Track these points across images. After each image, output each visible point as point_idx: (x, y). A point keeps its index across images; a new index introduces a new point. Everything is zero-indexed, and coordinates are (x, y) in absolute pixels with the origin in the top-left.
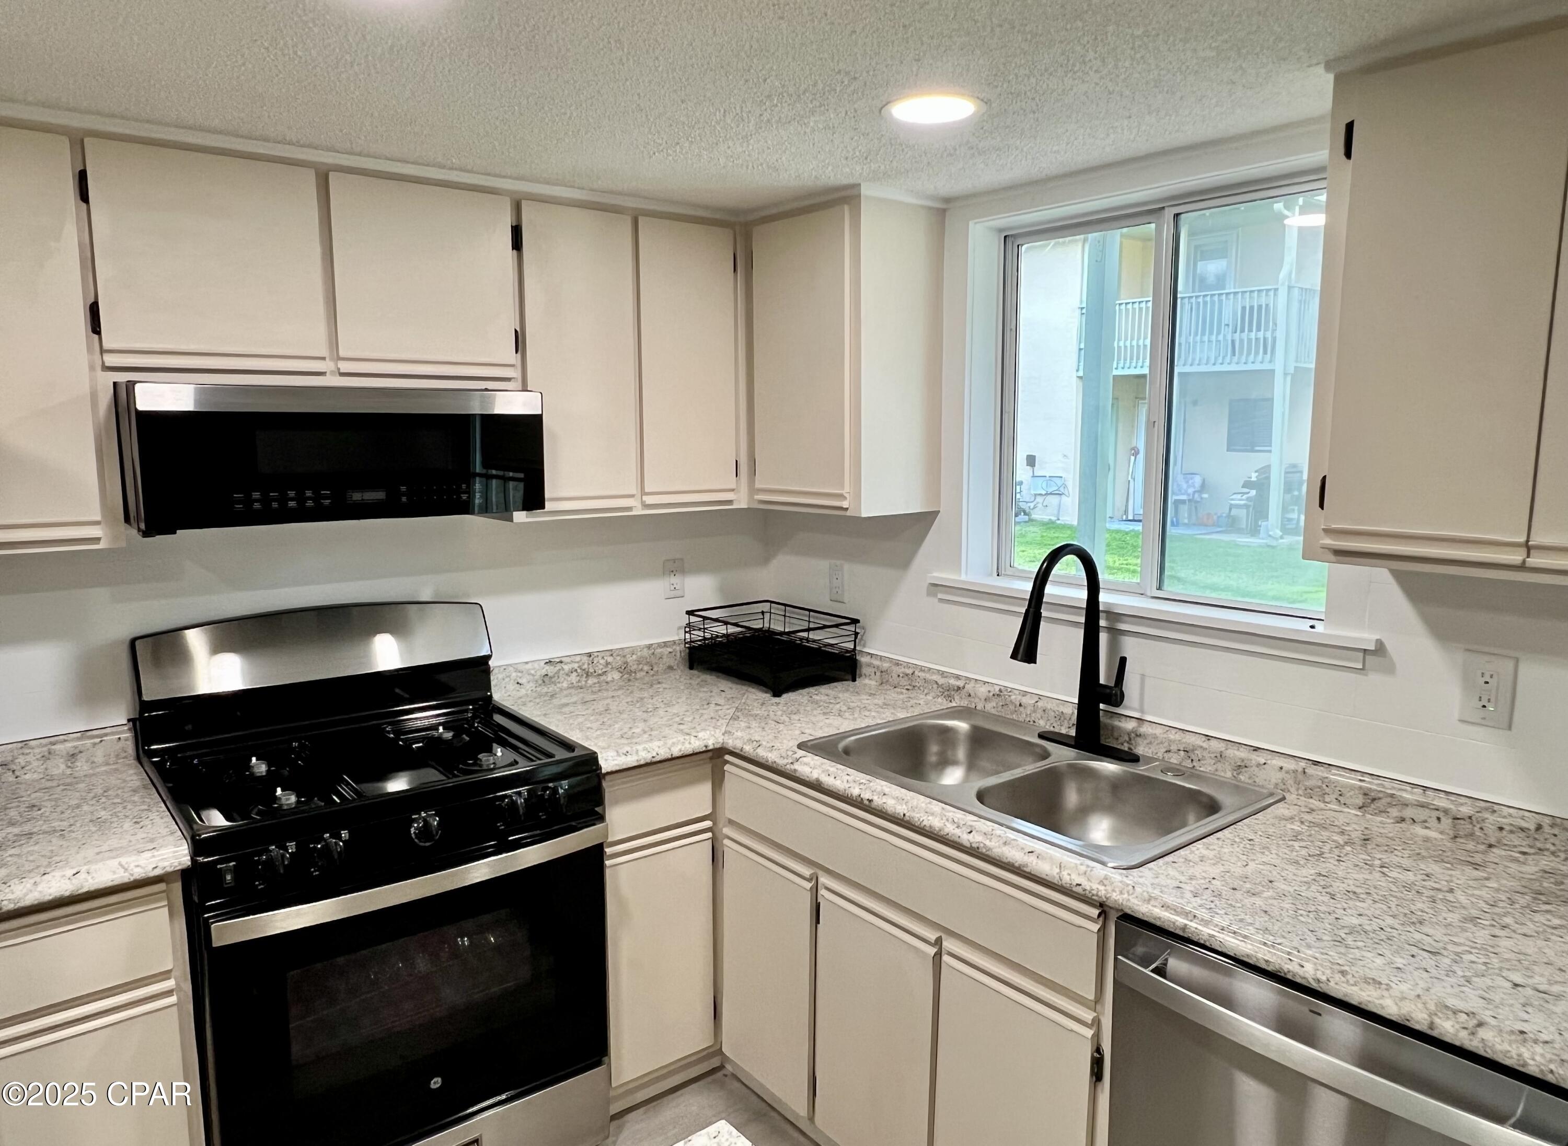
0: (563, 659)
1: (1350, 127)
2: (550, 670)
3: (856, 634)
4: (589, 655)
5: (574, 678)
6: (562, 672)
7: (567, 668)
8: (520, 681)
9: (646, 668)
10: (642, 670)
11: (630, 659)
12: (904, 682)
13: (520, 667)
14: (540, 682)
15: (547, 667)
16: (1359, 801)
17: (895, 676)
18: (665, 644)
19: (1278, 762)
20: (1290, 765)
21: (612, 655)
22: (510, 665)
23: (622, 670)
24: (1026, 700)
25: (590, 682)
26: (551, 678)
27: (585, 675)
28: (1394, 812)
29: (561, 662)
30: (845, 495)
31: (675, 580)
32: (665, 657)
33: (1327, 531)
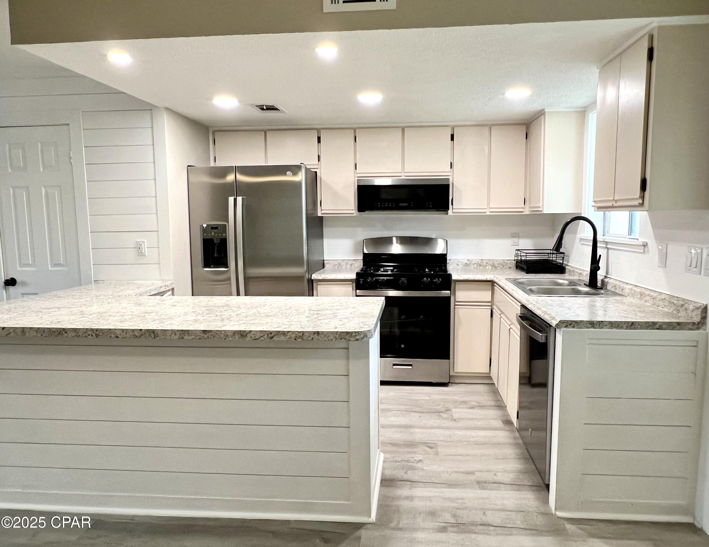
0: (473, 260)
2: (468, 262)
3: (563, 258)
4: (482, 260)
5: (475, 265)
6: (471, 264)
7: (473, 262)
8: (458, 264)
9: (501, 266)
10: (499, 267)
11: (495, 263)
13: (459, 260)
14: (464, 265)
18: (509, 260)
19: (629, 286)
21: (489, 261)
22: (456, 259)
23: (492, 266)
25: (481, 268)
27: (479, 265)
30: (541, 206)
31: (516, 240)
32: (508, 264)
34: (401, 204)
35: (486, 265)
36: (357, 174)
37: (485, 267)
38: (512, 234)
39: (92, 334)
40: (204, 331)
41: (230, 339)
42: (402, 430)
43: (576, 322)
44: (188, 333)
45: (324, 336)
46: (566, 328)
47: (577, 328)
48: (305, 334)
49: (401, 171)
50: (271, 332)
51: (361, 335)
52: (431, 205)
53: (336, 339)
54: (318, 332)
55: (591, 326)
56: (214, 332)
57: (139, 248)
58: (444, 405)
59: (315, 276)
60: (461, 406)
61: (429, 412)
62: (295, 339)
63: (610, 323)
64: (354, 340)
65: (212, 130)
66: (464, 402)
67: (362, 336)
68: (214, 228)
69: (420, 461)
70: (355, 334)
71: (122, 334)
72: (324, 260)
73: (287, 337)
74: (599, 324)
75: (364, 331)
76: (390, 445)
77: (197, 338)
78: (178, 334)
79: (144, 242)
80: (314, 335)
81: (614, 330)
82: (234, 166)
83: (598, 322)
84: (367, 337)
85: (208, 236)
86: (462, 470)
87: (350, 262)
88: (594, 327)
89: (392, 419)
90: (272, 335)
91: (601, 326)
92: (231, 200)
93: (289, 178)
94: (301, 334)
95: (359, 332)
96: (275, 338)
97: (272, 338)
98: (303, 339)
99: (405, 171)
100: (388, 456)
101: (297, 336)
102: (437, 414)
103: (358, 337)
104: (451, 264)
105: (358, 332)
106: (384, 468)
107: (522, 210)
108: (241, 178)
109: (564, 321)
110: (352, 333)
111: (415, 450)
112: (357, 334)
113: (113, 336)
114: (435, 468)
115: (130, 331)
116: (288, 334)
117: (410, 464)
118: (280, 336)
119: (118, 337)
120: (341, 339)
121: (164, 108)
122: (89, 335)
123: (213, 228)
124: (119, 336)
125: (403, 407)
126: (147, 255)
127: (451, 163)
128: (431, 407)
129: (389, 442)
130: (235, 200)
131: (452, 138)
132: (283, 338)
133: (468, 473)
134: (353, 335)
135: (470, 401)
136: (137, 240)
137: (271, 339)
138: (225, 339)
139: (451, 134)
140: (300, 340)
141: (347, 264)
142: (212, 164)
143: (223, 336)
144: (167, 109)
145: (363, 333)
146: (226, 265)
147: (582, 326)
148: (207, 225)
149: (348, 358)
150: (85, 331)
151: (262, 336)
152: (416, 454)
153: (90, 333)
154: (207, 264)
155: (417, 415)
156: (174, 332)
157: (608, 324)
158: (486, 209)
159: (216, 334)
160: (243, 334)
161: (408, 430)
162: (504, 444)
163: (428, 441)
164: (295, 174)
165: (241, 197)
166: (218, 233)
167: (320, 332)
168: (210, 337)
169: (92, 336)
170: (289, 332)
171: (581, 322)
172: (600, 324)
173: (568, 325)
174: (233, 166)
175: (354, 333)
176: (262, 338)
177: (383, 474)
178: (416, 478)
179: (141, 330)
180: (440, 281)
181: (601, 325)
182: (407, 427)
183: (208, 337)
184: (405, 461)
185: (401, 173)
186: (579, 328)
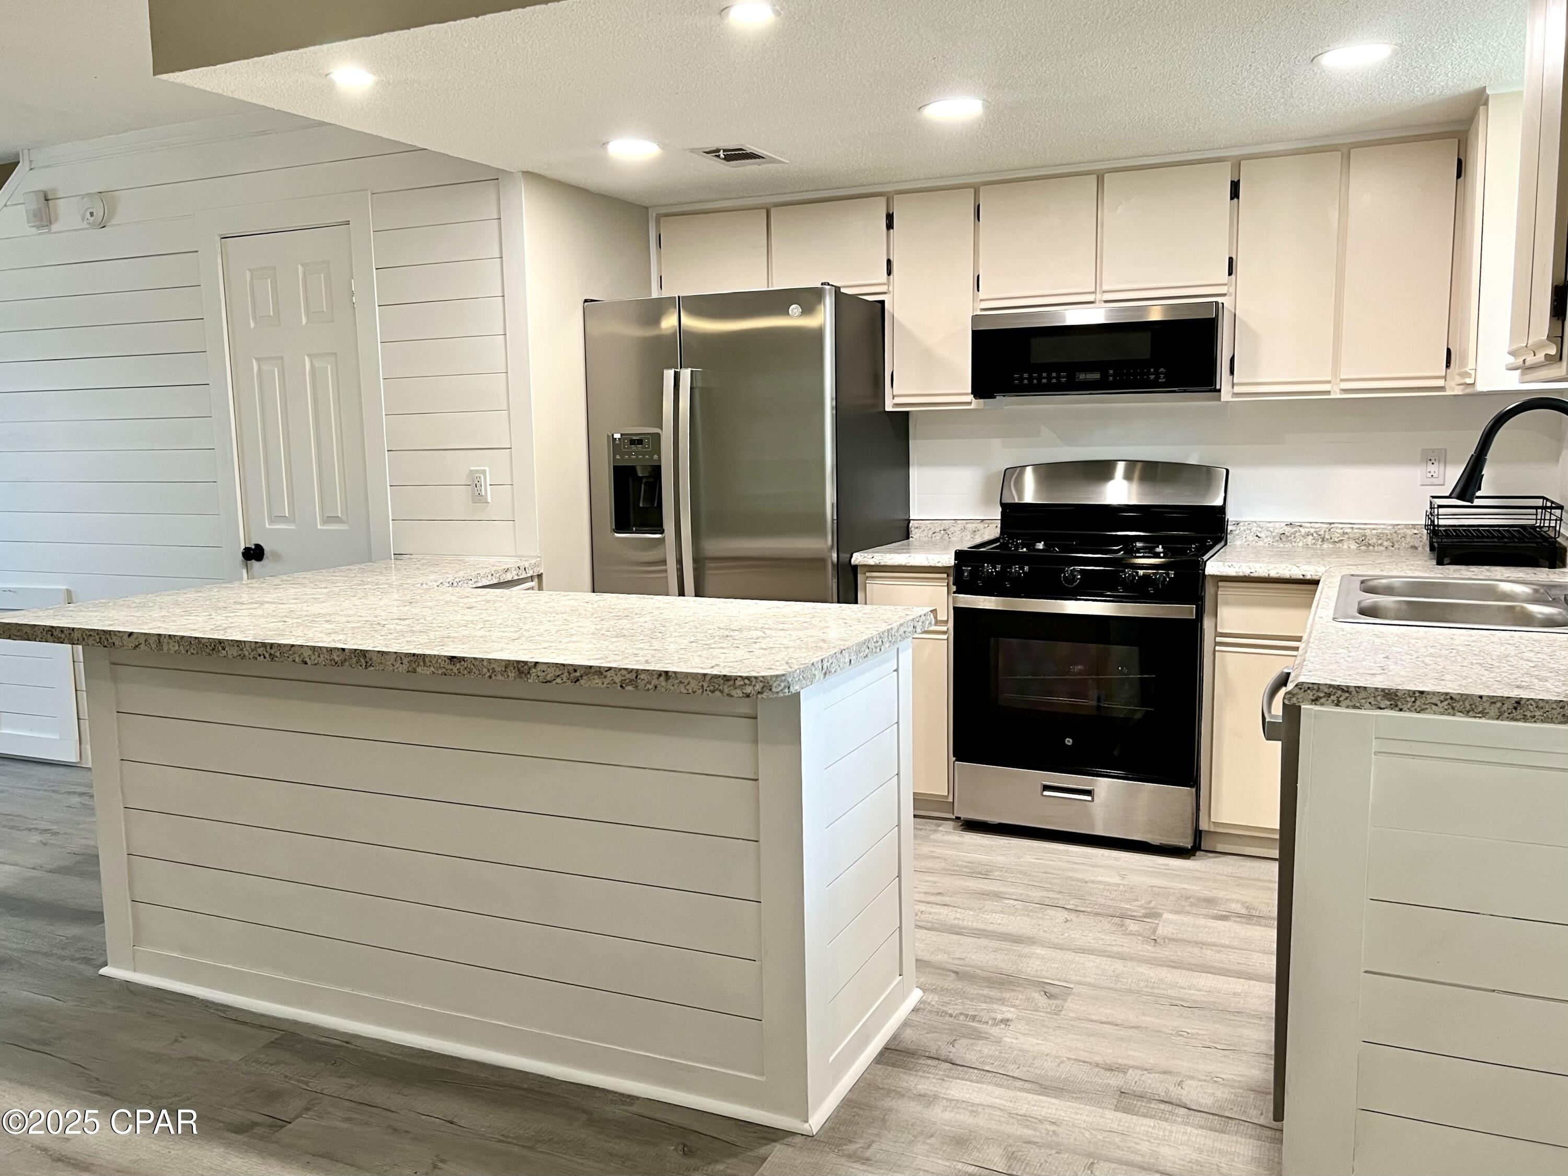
0: (1303, 524)
2: (1288, 530)
4: (1330, 523)
5: (1309, 540)
6: (1298, 534)
7: (1303, 530)
8: (1259, 534)
9: (1387, 543)
10: (1381, 545)
11: (1368, 533)
13: (1261, 524)
14: (1277, 538)
15: (1286, 527)
21: (1352, 527)
22: (1255, 522)
23: (1359, 541)
25: (1325, 546)
26: (1288, 536)
27: (1320, 540)
29: (1301, 526)
31: (1431, 468)
32: (1407, 536)
34: (1082, 376)
35: (1341, 538)
36: (982, 302)
37: (1338, 545)
38: (1424, 451)
39: (265, 653)
40: (452, 659)
41: (500, 677)
42: (1006, 945)
43: (1345, 690)
44: (424, 662)
45: (678, 681)
46: (1315, 704)
47: (1348, 707)
48: (642, 676)
49: (1093, 290)
50: (575, 668)
51: (755, 686)
52: (1162, 376)
53: (703, 692)
54: (667, 672)
55: (1389, 703)
56: (469, 661)
57: (474, 484)
58: (1150, 902)
59: (858, 558)
60: (1194, 910)
61: (1097, 914)
62: (621, 686)
63: (1446, 700)
64: (741, 695)
65: (654, 215)
66: (1210, 901)
67: (758, 687)
68: (636, 441)
69: (1006, 1021)
70: (742, 683)
71: (313, 658)
72: (909, 521)
73: (606, 681)
74: (1413, 699)
75: (763, 677)
76: (953, 975)
77: (440, 672)
78: (405, 661)
79: (484, 472)
80: (658, 678)
81: (1460, 719)
82: (677, 296)
83: (1411, 694)
84: (771, 690)
85: (626, 461)
86: (1098, 1059)
87: (971, 526)
88: (1396, 706)
89: (996, 918)
90: (578, 674)
91: (1419, 706)
92: (669, 374)
93: (794, 319)
94: (633, 676)
95: (751, 677)
96: (582, 682)
97: (578, 680)
98: (636, 687)
99: (1105, 288)
100: (933, 998)
101: (625, 680)
102: (1116, 920)
103: (748, 690)
104: (1238, 535)
105: (748, 678)
106: (906, 1024)
107: (1440, 383)
108: (691, 323)
109: (1311, 686)
110: (735, 678)
111: (1007, 995)
112: (747, 681)
113: (297, 660)
114: (1031, 1043)
115: (325, 651)
116: (608, 674)
117: (974, 1024)
118: (592, 678)
119: (306, 663)
120: (713, 692)
121: (520, 174)
122: (260, 655)
123: (632, 442)
124: (307, 660)
125: (1037, 894)
126: (489, 500)
127: (1231, 259)
128: (1109, 903)
129: (954, 968)
130: (677, 377)
131: (1235, 192)
132: (597, 680)
133: (1110, 1069)
134: (739, 683)
135: (1228, 900)
136: (472, 468)
137: (575, 682)
138: (490, 677)
139: (1232, 182)
140: (629, 688)
141: (964, 529)
142: (655, 295)
143: (485, 670)
144: (528, 174)
145: (761, 681)
146: (658, 527)
147: (1363, 701)
148: (622, 435)
149: (756, 741)
150: (253, 646)
151: (558, 676)
152: (1003, 1004)
153: (260, 651)
154: (622, 524)
155: (1061, 915)
156: (399, 657)
157: (1442, 702)
158: (1329, 382)
159: (472, 667)
160: (522, 669)
161: (1019, 948)
162: (1254, 1016)
163: (1047, 978)
164: (808, 310)
165: (690, 369)
166: (644, 454)
167: (670, 674)
168: (461, 671)
169: (265, 658)
170: (610, 669)
171: (1357, 692)
172: (1416, 700)
173: (1321, 698)
174: (675, 297)
175: (739, 679)
176: (559, 680)
177: (894, 1037)
178: (971, 1057)
179: (343, 650)
180: (1170, 578)
181: (1418, 703)
182: (1017, 939)
183: (460, 672)
184: (966, 1016)
185: (1094, 293)
186: (1355, 707)
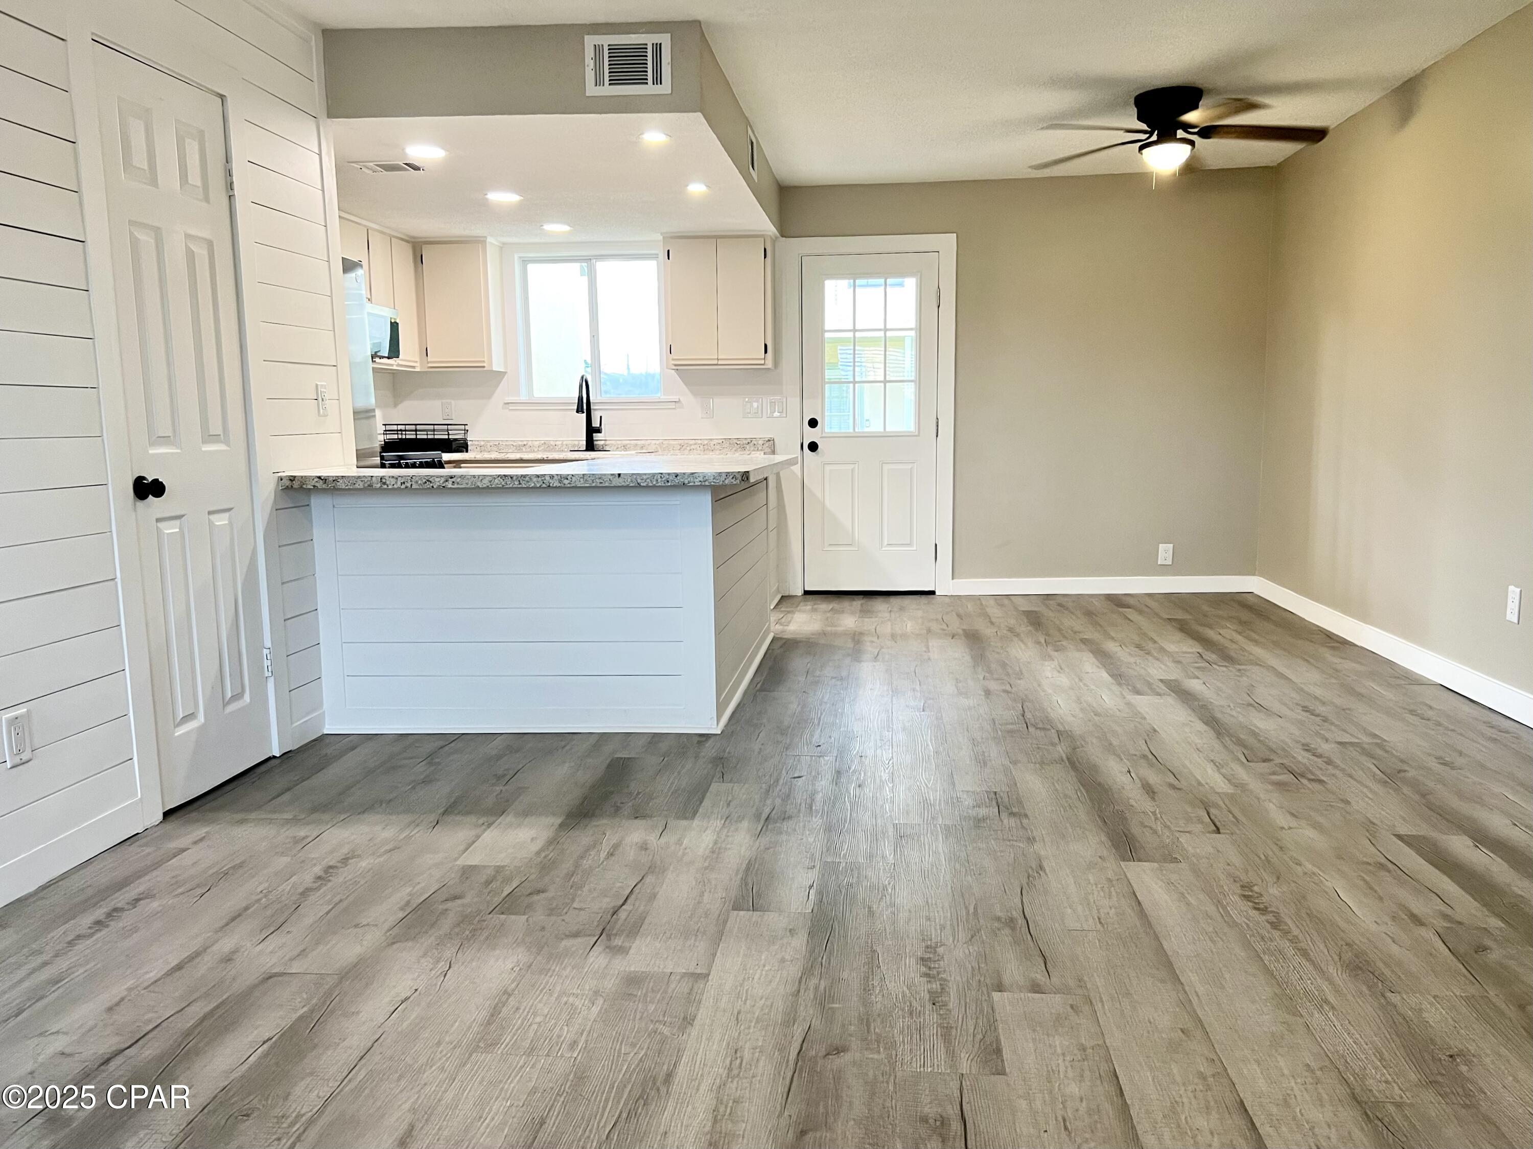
1: (668, 251)
12: (495, 449)
16: (679, 447)
17: (489, 447)
19: (654, 442)
20: (657, 442)
24: (557, 443)
28: (688, 448)
33: (673, 360)
